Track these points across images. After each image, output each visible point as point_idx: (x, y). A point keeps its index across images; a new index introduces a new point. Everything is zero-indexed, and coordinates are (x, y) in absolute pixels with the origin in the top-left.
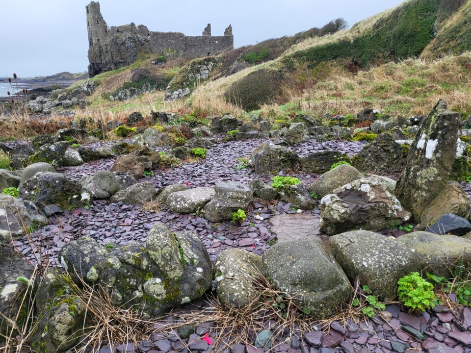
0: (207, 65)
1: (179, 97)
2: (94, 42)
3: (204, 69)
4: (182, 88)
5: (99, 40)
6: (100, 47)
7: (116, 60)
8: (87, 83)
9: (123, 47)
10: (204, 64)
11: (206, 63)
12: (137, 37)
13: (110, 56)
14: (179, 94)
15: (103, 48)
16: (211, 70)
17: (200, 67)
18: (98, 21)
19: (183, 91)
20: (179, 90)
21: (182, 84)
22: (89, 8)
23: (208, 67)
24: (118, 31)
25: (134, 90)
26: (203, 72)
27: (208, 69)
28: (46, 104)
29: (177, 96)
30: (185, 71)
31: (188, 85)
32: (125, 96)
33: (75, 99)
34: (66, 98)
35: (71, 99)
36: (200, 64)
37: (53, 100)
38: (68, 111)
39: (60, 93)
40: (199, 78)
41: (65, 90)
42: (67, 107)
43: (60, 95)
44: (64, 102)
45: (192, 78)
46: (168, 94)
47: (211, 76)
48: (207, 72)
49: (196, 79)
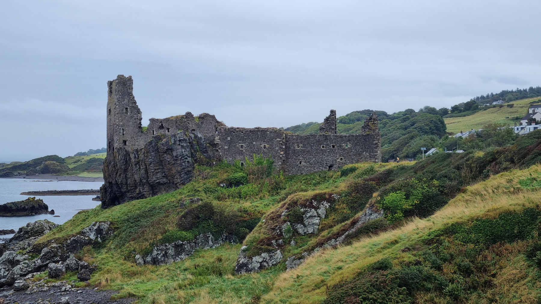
0: (316, 208)
1: (261, 267)
2: (116, 145)
3: (311, 217)
4: (269, 251)
5: (125, 142)
6: (127, 154)
7: (153, 179)
8: (98, 224)
9: (169, 156)
10: (311, 206)
11: (315, 203)
12: (196, 136)
13: (143, 171)
14: (263, 261)
15: (132, 156)
16: (323, 216)
17: (304, 213)
18: (127, 109)
19: (271, 257)
20: (263, 255)
21: (270, 244)
22: (114, 86)
23: (320, 211)
24: (162, 127)
26: (310, 220)
27: (319, 216)
28: (19, 266)
29: (259, 265)
30: (275, 217)
31: (279, 246)
32: (164, 255)
33: (72, 260)
34: (55, 256)
35: (63, 259)
36: (304, 206)
37: (33, 257)
38: (58, 283)
39: (46, 246)
40: (300, 231)
41: (57, 240)
42: (55, 275)
43: (45, 250)
44: (52, 265)
45: (288, 231)
46: (242, 260)
47: (322, 230)
48: (316, 221)
49: (296, 232)
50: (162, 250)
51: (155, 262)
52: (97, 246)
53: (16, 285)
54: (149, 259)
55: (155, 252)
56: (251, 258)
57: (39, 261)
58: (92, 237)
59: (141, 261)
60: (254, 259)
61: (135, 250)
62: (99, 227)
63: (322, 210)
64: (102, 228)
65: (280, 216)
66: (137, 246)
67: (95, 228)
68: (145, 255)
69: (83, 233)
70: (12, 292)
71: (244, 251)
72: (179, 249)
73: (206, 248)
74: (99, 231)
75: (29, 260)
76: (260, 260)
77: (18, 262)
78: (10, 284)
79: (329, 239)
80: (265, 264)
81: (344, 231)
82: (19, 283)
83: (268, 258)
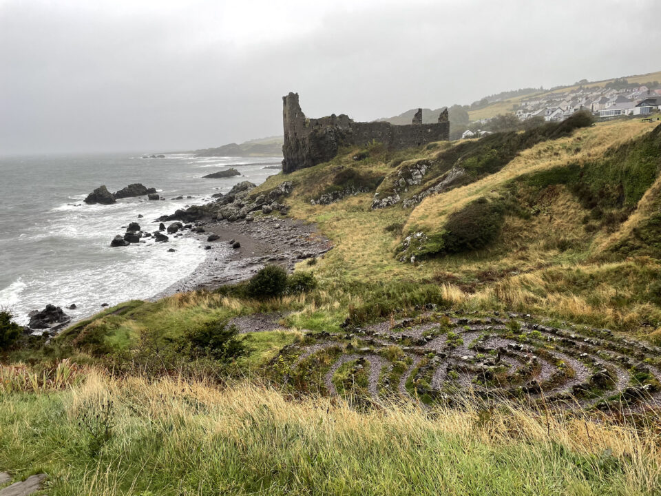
0: (420, 169)
1: (388, 205)
2: (290, 136)
3: (417, 174)
4: (392, 195)
5: (295, 134)
6: (298, 141)
7: (314, 155)
8: (285, 183)
9: (323, 142)
10: (416, 168)
11: (418, 166)
12: (338, 129)
13: (307, 151)
14: (389, 201)
15: (301, 142)
16: (424, 174)
17: (412, 172)
18: (295, 113)
20: (389, 197)
21: (393, 191)
22: (287, 100)
23: (422, 171)
24: (317, 124)
26: (416, 177)
27: (421, 173)
28: (244, 208)
29: (386, 204)
30: (394, 175)
31: (398, 192)
32: (327, 200)
33: (275, 204)
34: (264, 201)
35: (270, 204)
36: (412, 168)
37: (251, 203)
38: (269, 217)
39: (258, 196)
40: (411, 183)
41: (263, 192)
42: (268, 212)
43: (258, 198)
44: (264, 206)
45: (403, 183)
46: (376, 201)
47: (425, 182)
48: (420, 176)
49: (407, 185)
50: (326, 197)
51: (322, 203)
52: (286, 195)
54: (318, 202)
55: (322, 198)
56: (381, 200)
57: (255, 204)
58: (283, 190)
59: (314, 203)
60: (383, 200)
61: (310, 197)
63: (423, 170)
64: (288, 185)
65: (397, 174)
66: (311, 195)
67: (284, 185)
68: (316, 200)
69: (278, 188)
70: (245, 222)
71: (377, 196)
72: (336, 197)
73: (351, 195)
74: (286, 187)
75: (249, 204)
76: (387, 201)
77: (243, 205)
78: (243, 217)
79: (430, 187)
80: (390, 203)
81: (438, 182)
82: (248, 217)
83: (392, 199)
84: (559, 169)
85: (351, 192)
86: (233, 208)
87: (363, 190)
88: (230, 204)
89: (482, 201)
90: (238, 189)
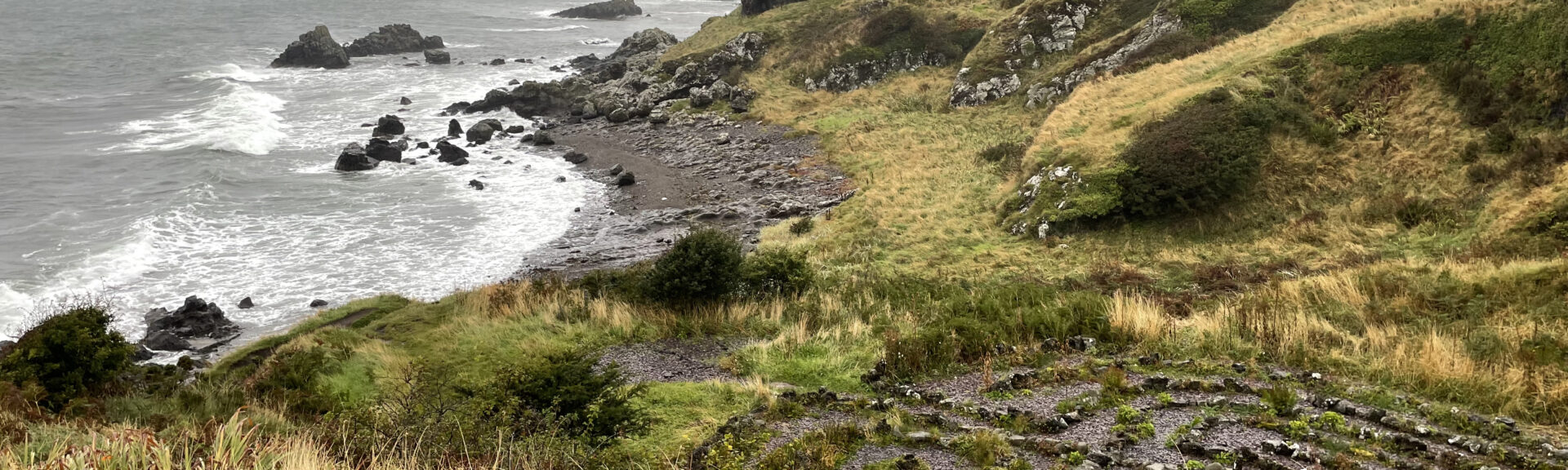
0: (1071, 15)
1: (990, 97)
3: (1064, 27)
4: (1001, 75)
8: (747, 36)
10: (1064, 12)
11: (1069, 8)
14: (992, 89)
16: (1081, 27)
17: (1053, 21)
19: (1003, 83)
20: (992, 80)
21: (1003, 65)
23: (1076, 19)
25: (870, 65)
26: (1061, 32)
27: (1074, 25)
28: (647, 91)
29: (986, 94)
30: (1010, 27)
31: (1016, 68)
32: (844, 80)
33: (719, 85)
34: (694, 78)
35: (709, 84)
36: (1052, 11)
37: (664, 80)
38: (705, 115)
39: (681, 64)
40: (1048, 47)
41: (694, 56)
42: (702, 104)
43: (680, 70)
44: (694, 90)
45: (1028, 47)
46: (962, 87)
47: (1083, 45)
48: (1072, 32)
49: (1040, 51)
50: (841, 73)
51: (831, 87)
52: (747, 66)
53: (653, 115)
54: (824, 84)
55: (833, 75)
56: (974, 84)
57: (673, 84)
58: (740, 53)
59: (812, 86)
60: (979, 86)
61: (804, 72)
62: (748, 40)
63: (1079, 18)
64: (752, 40)
65: (1016, 26)
66: (807, 66)
67: (744, 40)
68: (817, 79)
69: (728, 48)
70: (648, 124)
71: (964, 75)
72: (865, 73)
73: (902, 71)
74: (749, 45)
75: (659, 82)
76: (989, 88)
77: (645, 86)
78: (644, 114)
79: (1094, 58)
80: (995, 93)
81: (1115, 48)
82: (656, 113)
83: (1000, 85)
84: (1413, 27)
85: (902, 64)
86: (621, 92)
87: (930, 60)
88: (614, 82)
89: (1218, 98)
90: (635, 45)
